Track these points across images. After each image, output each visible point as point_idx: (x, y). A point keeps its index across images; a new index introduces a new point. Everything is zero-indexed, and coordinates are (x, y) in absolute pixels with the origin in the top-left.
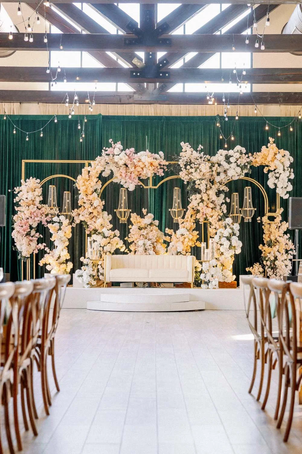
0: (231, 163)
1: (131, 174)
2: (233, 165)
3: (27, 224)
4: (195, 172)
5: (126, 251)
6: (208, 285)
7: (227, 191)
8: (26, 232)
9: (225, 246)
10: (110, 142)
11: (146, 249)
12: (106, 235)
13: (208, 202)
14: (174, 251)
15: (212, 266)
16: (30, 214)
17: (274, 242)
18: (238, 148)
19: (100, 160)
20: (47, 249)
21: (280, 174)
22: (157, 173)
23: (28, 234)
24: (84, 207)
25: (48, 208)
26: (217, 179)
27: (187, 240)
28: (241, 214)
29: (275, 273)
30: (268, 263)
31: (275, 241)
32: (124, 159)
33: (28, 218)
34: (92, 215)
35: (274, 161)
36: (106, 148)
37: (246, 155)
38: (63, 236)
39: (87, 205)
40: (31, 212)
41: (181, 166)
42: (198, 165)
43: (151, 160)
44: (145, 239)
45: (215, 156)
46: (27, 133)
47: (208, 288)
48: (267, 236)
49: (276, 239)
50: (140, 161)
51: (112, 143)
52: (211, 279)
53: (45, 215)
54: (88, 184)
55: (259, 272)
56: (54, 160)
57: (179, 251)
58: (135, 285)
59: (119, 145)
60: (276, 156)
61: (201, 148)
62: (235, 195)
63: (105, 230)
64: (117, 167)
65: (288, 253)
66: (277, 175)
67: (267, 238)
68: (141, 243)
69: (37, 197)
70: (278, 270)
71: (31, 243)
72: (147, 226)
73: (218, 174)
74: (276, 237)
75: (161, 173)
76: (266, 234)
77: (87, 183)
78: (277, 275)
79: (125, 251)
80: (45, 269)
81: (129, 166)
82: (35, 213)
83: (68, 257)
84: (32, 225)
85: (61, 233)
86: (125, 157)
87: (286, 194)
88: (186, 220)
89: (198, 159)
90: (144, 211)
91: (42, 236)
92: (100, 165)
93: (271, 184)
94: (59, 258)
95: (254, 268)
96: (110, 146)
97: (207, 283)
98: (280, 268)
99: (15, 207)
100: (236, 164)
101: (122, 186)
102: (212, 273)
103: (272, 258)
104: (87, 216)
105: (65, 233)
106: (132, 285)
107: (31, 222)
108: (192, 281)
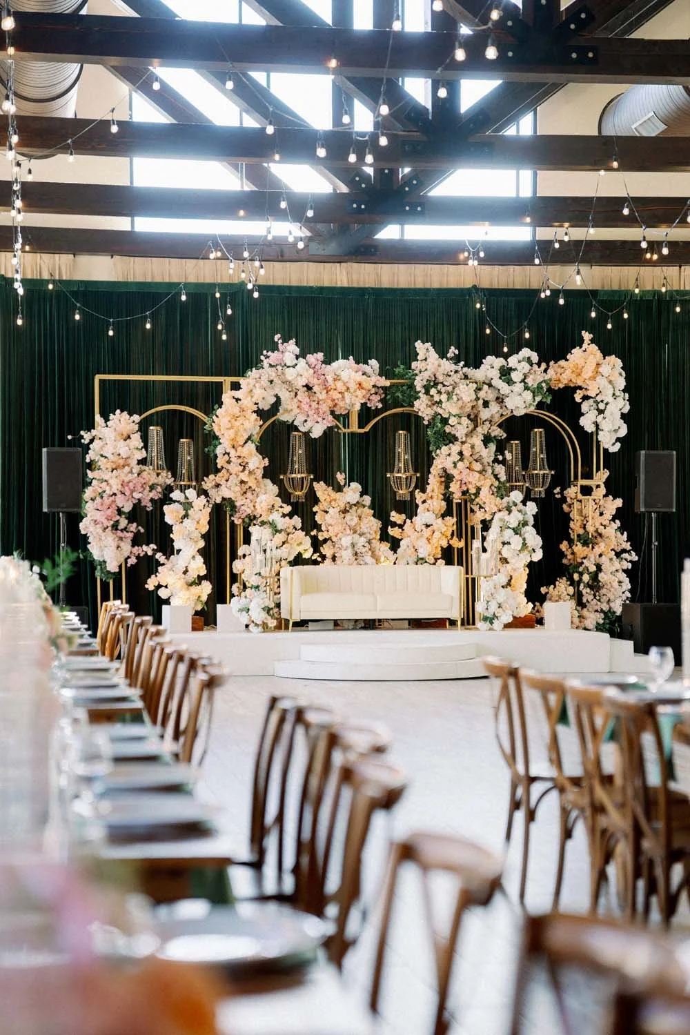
0: (515, 383)
1: (318, 404)
2: (519, 387)
3: (114, 506)
4: (448, 400)
5: (315, 557)
6: (492, 623)
7: (503, 438)
8: (112, 522)
9: (512, 546)
10: (276, 339)
11: (356, 554)
12: (279, 528)
13: (471, 459)
14: (410, 556)
15: (499, 587)
16: (120, 486)
17: (592, 536)
18: (526, 352)
19: (258, 376)
20: (159, 556)
21: (607, 404)
22: (369, 402)
23: (115, 527)
24: (228, 470)
25: (151, 472)
26: (485, 414)
27: (437, 534)
28: (525, 482)
29: (598, 598)
30: (586, 578)
31: (595, 534)
32: (305, 374)
33: (115, 494)
34: (245, 487)
35: (595, 378)
36: (267, 352)
37: (539, 367)
38: (193, 529)
39: (235, 468)
40: (123, 482)
41: (418, 389)
42: (451, 387)
43: (359, 377)
44: (353, 533)
45: (479, 368)
46: (111, 320)
47: (491, 629)
48: (579, 524)
49: (597, 531)
50: (337, 378)
51: (280, 341)
52: (499, 612)
53: (150, 487)
54: (239, 424)
55: (568, 595)
56: (153, 375)
57: (421, 556)
58: (337, 624)
59: (292, 347)
60: (600, 370)
61: (454, 354)
62: (514, 445)
63: (276, 517)
64: (290, 390)
65: (622, 559)
66: (602, 406)
67: (578, 528)
68: (346, 541)
69: (136, 451)
70: (603, 591)
71: (122, 544)
72: (351, 508)
73: (486, 404)
74: (597, 527)
75: (375, 403)
76: (575, 521)
77: (237, 424)
78: (602, 600)
79: (313, 558)
80: (157, 595)
81: (315, 389)
82: (131, 484)
83: (203, 572)
84: (123, 507)
85: (189, 525)
86: (307, 370)
87: (614, 444)
88: (430, 495)
89: (450, 376)
90: (340, 477)
91: (142, 530)
92: (260, 387)
93: (587, 423)
94: (185, 572)
95: (557, 587)
96: (274, 348)
97: (490, 620)
98: (609, 587)
99: (88, 471)
100: (523, 384)
101: (296, 429)
102: (501, 600)
103: (593, 569)
104: (238, 489)
105: (198, 523)
106: (331, 625)
107: (120, 501)
108: (459, 616)
